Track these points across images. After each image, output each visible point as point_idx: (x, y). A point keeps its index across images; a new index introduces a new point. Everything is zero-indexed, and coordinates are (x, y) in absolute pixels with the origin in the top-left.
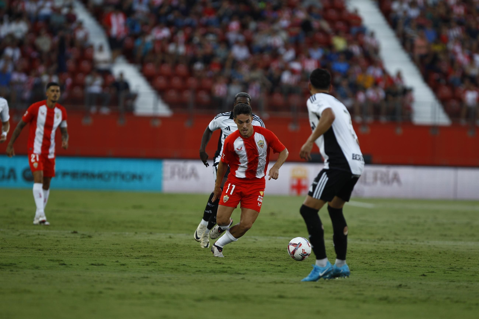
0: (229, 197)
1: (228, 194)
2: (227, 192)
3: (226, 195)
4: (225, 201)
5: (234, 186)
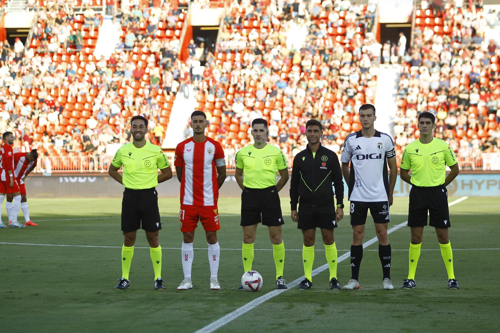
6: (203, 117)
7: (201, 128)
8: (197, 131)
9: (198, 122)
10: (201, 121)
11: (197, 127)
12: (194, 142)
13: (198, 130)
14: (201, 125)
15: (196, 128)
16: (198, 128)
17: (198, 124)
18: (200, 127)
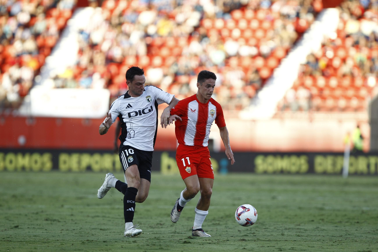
0: (190, 167)
1: (187, 165)
2: (185, 165)
3: (187, 168)
4: (189, 171)
5: (188, 158)
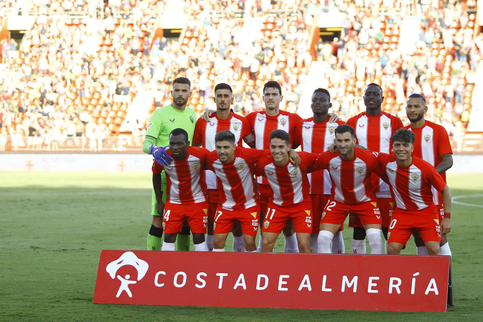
6: (229, 91)
7: (226, 104)
8: (221, 107)
9: (223, 96)
10: (226, 96)
11: (221, 102)
12: (217, 118)
13: (223, 106)
14: (226, 100)
15: (220, 104)
16: (223, 103)
17: (223, 99)
18: (225, 102)
